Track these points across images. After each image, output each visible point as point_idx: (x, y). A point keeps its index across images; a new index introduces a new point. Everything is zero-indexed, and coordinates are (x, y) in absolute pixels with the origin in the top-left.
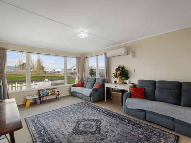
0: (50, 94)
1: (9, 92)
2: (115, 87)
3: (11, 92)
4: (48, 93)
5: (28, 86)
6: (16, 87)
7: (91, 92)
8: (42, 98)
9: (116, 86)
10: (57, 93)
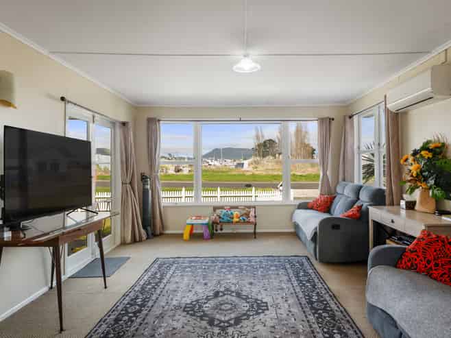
0: (236, 220)
1: (162, 205)
2: (391, 224)
3: (165, 205)
4: (233, 218)
5: (197, 197)
6: (219, 197)
7: (316, 228)
8: (219, 227)
9: (393, 222)
10: (252, 219)
